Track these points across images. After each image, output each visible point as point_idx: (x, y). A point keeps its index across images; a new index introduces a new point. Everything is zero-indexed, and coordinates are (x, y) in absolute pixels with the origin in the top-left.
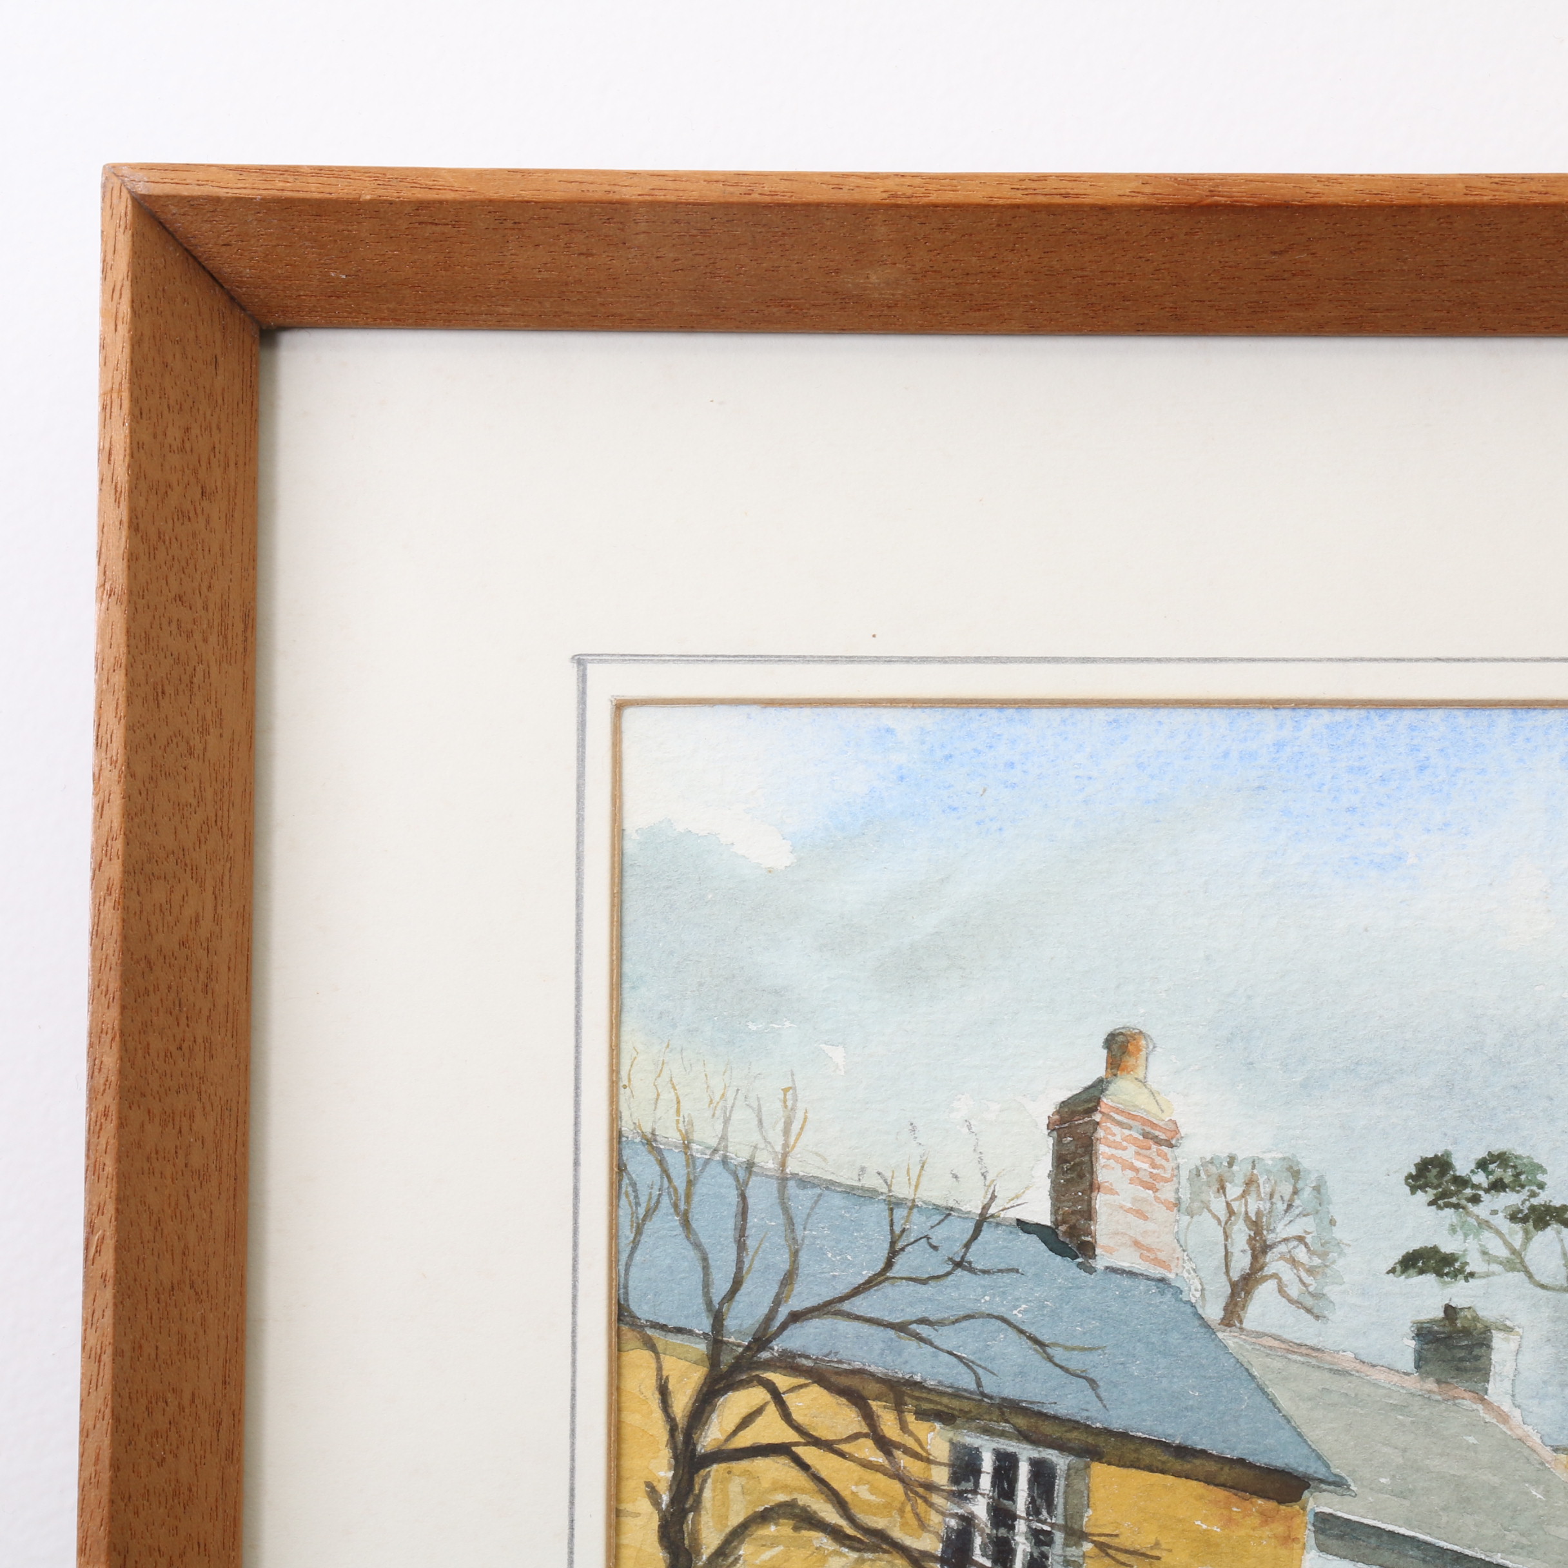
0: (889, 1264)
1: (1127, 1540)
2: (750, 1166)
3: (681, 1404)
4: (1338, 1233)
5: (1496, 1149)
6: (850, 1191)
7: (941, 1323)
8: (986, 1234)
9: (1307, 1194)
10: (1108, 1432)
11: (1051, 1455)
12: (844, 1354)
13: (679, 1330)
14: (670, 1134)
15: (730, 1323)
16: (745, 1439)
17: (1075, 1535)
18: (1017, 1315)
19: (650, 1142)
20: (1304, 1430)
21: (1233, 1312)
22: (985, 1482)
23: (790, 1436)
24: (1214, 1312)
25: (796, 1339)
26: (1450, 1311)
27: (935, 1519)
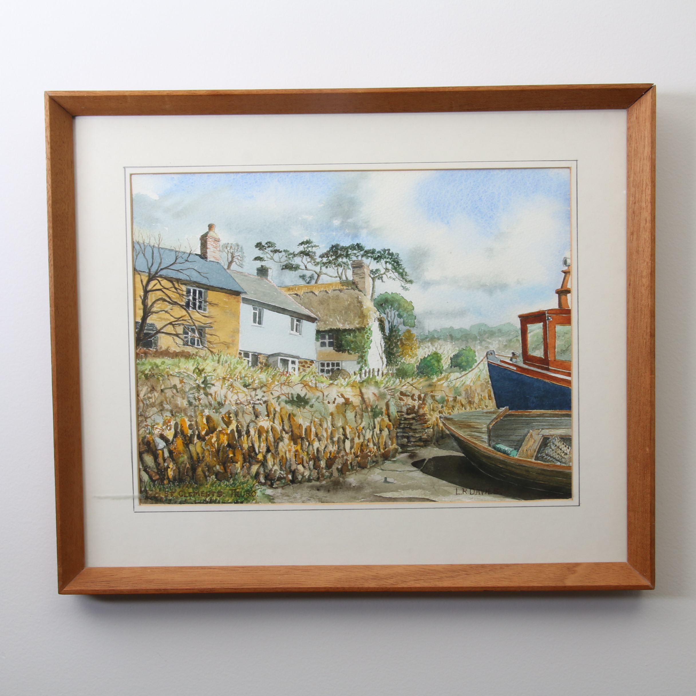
0: (176, 261)
1: (213, 302)
2: (154, 246)
3: (145, 283)
4: (245, 255)
5: (269, 241)
6: (169, 250)
7: (184, 270)
8: (191, 256)
9: (240, 248)
10: (210, 286)
11: (201, 290)
12: (169, 275)
13: (144, 272)
14: (141, 241)
15: (152, 270)
16: (154, 288)
17: (206, 302)
18: (196, 268)
19: (138, 243)
20: (240, 285)
21: (229, 267)
22: (192, 294)
23: (161, 288)
24: (226, 267)
25: (162, 273)
26: (262, 266)
27: (184, 300)
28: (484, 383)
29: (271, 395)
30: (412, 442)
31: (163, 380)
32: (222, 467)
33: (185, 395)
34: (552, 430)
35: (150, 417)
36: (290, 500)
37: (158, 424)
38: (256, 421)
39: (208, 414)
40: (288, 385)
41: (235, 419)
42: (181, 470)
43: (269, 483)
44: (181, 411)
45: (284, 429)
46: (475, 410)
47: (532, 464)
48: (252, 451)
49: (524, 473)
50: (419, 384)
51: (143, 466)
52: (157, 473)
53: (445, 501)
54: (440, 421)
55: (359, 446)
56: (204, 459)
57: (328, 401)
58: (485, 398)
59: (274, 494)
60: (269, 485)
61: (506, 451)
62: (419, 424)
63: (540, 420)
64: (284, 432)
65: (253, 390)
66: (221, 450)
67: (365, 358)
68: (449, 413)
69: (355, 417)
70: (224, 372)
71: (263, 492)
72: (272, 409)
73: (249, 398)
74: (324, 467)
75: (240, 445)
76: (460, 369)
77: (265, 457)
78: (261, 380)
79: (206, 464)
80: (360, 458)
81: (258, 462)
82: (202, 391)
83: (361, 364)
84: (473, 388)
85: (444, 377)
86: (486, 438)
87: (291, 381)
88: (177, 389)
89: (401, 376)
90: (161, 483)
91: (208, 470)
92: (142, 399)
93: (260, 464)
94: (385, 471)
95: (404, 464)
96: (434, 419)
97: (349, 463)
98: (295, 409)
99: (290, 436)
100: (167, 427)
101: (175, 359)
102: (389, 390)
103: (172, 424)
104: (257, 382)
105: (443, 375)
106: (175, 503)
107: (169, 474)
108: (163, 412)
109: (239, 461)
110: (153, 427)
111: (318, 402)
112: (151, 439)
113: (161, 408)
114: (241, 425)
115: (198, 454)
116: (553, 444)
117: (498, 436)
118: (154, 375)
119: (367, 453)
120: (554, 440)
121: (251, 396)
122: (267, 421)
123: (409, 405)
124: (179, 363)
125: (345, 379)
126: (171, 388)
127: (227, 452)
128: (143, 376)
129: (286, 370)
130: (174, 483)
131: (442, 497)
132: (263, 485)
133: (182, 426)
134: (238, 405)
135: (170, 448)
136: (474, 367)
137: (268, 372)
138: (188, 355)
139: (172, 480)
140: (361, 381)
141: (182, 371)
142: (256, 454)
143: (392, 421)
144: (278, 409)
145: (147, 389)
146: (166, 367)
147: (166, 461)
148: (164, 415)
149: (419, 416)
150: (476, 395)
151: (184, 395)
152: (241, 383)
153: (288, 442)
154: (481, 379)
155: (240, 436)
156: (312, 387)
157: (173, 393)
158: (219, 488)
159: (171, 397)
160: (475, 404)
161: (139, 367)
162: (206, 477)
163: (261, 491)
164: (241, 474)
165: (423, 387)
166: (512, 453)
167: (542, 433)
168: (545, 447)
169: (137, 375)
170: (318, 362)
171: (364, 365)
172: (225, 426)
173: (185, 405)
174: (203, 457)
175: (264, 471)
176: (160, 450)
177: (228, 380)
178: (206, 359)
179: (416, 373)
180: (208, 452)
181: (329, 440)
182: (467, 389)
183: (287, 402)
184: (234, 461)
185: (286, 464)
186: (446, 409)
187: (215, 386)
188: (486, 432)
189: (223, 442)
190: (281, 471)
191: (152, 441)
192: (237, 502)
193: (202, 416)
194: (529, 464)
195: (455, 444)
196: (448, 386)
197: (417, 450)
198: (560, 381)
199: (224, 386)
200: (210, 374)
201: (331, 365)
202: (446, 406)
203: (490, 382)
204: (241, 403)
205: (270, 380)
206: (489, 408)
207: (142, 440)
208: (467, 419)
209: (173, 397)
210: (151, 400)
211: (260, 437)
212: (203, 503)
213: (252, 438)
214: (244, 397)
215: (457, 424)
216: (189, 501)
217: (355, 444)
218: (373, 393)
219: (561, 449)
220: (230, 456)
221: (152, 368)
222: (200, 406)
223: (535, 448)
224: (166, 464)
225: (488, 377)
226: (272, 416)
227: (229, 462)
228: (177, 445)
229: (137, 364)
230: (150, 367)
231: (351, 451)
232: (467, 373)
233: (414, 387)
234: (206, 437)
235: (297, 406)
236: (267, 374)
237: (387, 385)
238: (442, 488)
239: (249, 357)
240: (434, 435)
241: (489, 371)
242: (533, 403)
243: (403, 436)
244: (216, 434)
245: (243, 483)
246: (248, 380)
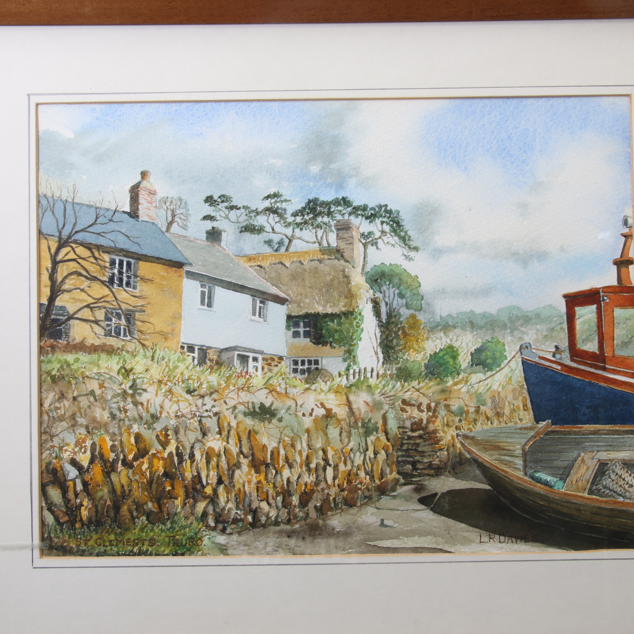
0: (96, 221)
1: (147, 277)
2: (66, 201)
3: (53, 250)
4: (190, 212)
5: (222, 194)
6: (87, 206)
7: (107, 233)
8: (116, 214)
9: (183, 204)
10: (142, 255)
11: (131, 260)
12: (87, 240)
13: (52, 235)
14: (49, 194)
15: (63, 234)
16: (66, 258)
17: (136, 276)
18: (123, 231)
19: (45, 196)
20: (183, 253)
21: (168, 229)
22: (117, 266)
23: (76, 257)
24: (164, 229)
25: (77, 237)
26: (213, 228)
27: (106, 274)
28: (518, 387)
29: (224, 405)
30: (417, 469)
31: (76, 384)
32: (156, 505)
33: (106, 404)
34: (612, 452)
35: (57, 435)
36: (250, 551)
37: (68, 445)
38: (203, 440)
39: (137, 431)
40: (248, 391)
41: (175, 438)
42: (100, 508)
43: (220, 526)
44: (101, 426)
45: (241, 452)
46: (505, 425)
47: (585, 500)
48: (197, 482)
49: (574, 513)
50: (428, 389)
51: (46, 504)
52: (66, 513)
53: (464, 552)
54: (456, 440)
55: (345, 475)
56: (132, 493)
57: (302, 412)
58: (519, 409)
59: (227, 543)
60: (221, 530)
61: (548, 482)
62: (428, 445)
63: (594, 439)
64: (242, 456)
65: (200, 398)
66: (154, 481)
67: (353, 354)
68: (469, 429)
69: (340, 435)
70: (160, 373)
71: (213, 539)
72: (226, 424)
73: (194, 409)
74: (297, 504)
75: (181, 474)
76: (484, 368)
77: (215, 491)
78: (211, 383)
79: (134, 500)
80: (346, 492)
81: (205, 497)
82: (129, 399)
83: (348, 361)
84: (502, 395)
85: (462, 379)
86: (520, 464)
87: (251, 385)
88: (95, 397)
89: (404, 378)
90: (70, 527)
91: (137, 509)
92: (48, 411)
93: (208, 500)
94: (381, 510)
95: (407, 501)
96: (449, 438)
97: (331, 498)
98: (258, 423)
99: (249, 461)
100: (81, 449)
101: (94, 355)
102: (387, 397)
103: (87, 444)
104: (205, 386)
105: (461, 376)
106: (91, 555)
107: (83, 514)
108: (75, 428)
109: (179, 496)
110: (61, 449)
111: (290, 414)
112: (58, 465)
113: (73, 422)
114: (183, 446)
115: (123, 486)
116: (613, 472)
117: (536, 461)
118: (63, 377)
119: (356, 485)
120: (614, 467)
121: (196, 406)
122: (219, 440)
123: (414, 418)
124: (99, 361)
125: (326, 382)
126: (87, 395)
127: (162, 483)
128: (49, 378)
129: (245, 370)
130: (89, 527)
131: (461, 546)
132: (212, 530)
133: (101, 448)
134: (179, 418)
135: (85, 478)
136: (502, 366)
137: (220, 372)
138: (111, 350)
139: (87, 523)
140: (348, 386)
141: (102, 371)
142: (204, 487)
143: (391, 440)
144: (234, 424)
145: (55, 396)
146: (80, 366)
147: (79, 496)
148: (77, 433)
149: (428, 433)
150: (507, 404)
151: (104, 405)
152: (183, 388)
153: (247, 470)
154: (513, 383)
155: (181, 460)
156: (281, 393)
157: (90, 402)
158: (152, 534)
159: (86, 407)
160: (505, 417)
161: (43, 365)
162: (133, 518)
163: (209, 538)
164: (182, 515)
165: (433, 393)
166: (557, 484)
167: (597, 456)
168: (602, 476)
169: (40, 376)
170: (290, 358)
171: (352, 363)
172: (160, 448)
173: (106, 418)
174: (130, 491)
175: (214, 510)
176: (71, 480)
177: (166, 384)
178: (136, 356)
179: (423, 374)
180: (137, 484)
181: (304, 467)
182: (494, 396)
183: (245, 414)
184: (173, 496)
185: (244, 500)
186: (465, 424)
187: (147, 392)
188: (521, 455)
189: (158, 470)
190: (237, 510)
191: (59, 469)
192: (176, 554)
193: (129, 434)
194: (580, 499)
195: (478, 472)
196: (468, 392)
197: (425, 480)
198: (622, 385)
199: (159, 392)
200: (140, 376)
201: (306, 363)
202: (466, 419)
203: (525, 386)
204: (183, 416)
205: (224, 384)
206: (524, 422)
207: (47, 467)
208: (494, 438)
209: (89, 407)
210: (59, 411)
211: (208, 462)
212: (129, 555)
213: (197, 465)
214: (187, 407)
215: (480, 444)
216: (109, 552)
217: (340, 472)
218: (365, 402)
219: (624, 479)
220: (167, 489)
221: (62, 367)
222: (126, 419)
223: (588, 477)
224: (78, 501)
225: (522, 380)
226: (225, 433)
227: (166, 498)
228: (93, 474)
229: (40, 362)
230: (58, 366)
231: (334, 482)
232: (494, 374)
233: (421, 393)
234: (134, 463)
235: (260, 420)
236: (219, 375)
237: (383, 391)
238: (460, 533)
239: (194, 353)
240: (449, 459)
241: (524, 371)
242: (585, 415)
243: (407, 461)
244: (148, 459)
245: (184, 527)
246: (193, 383)
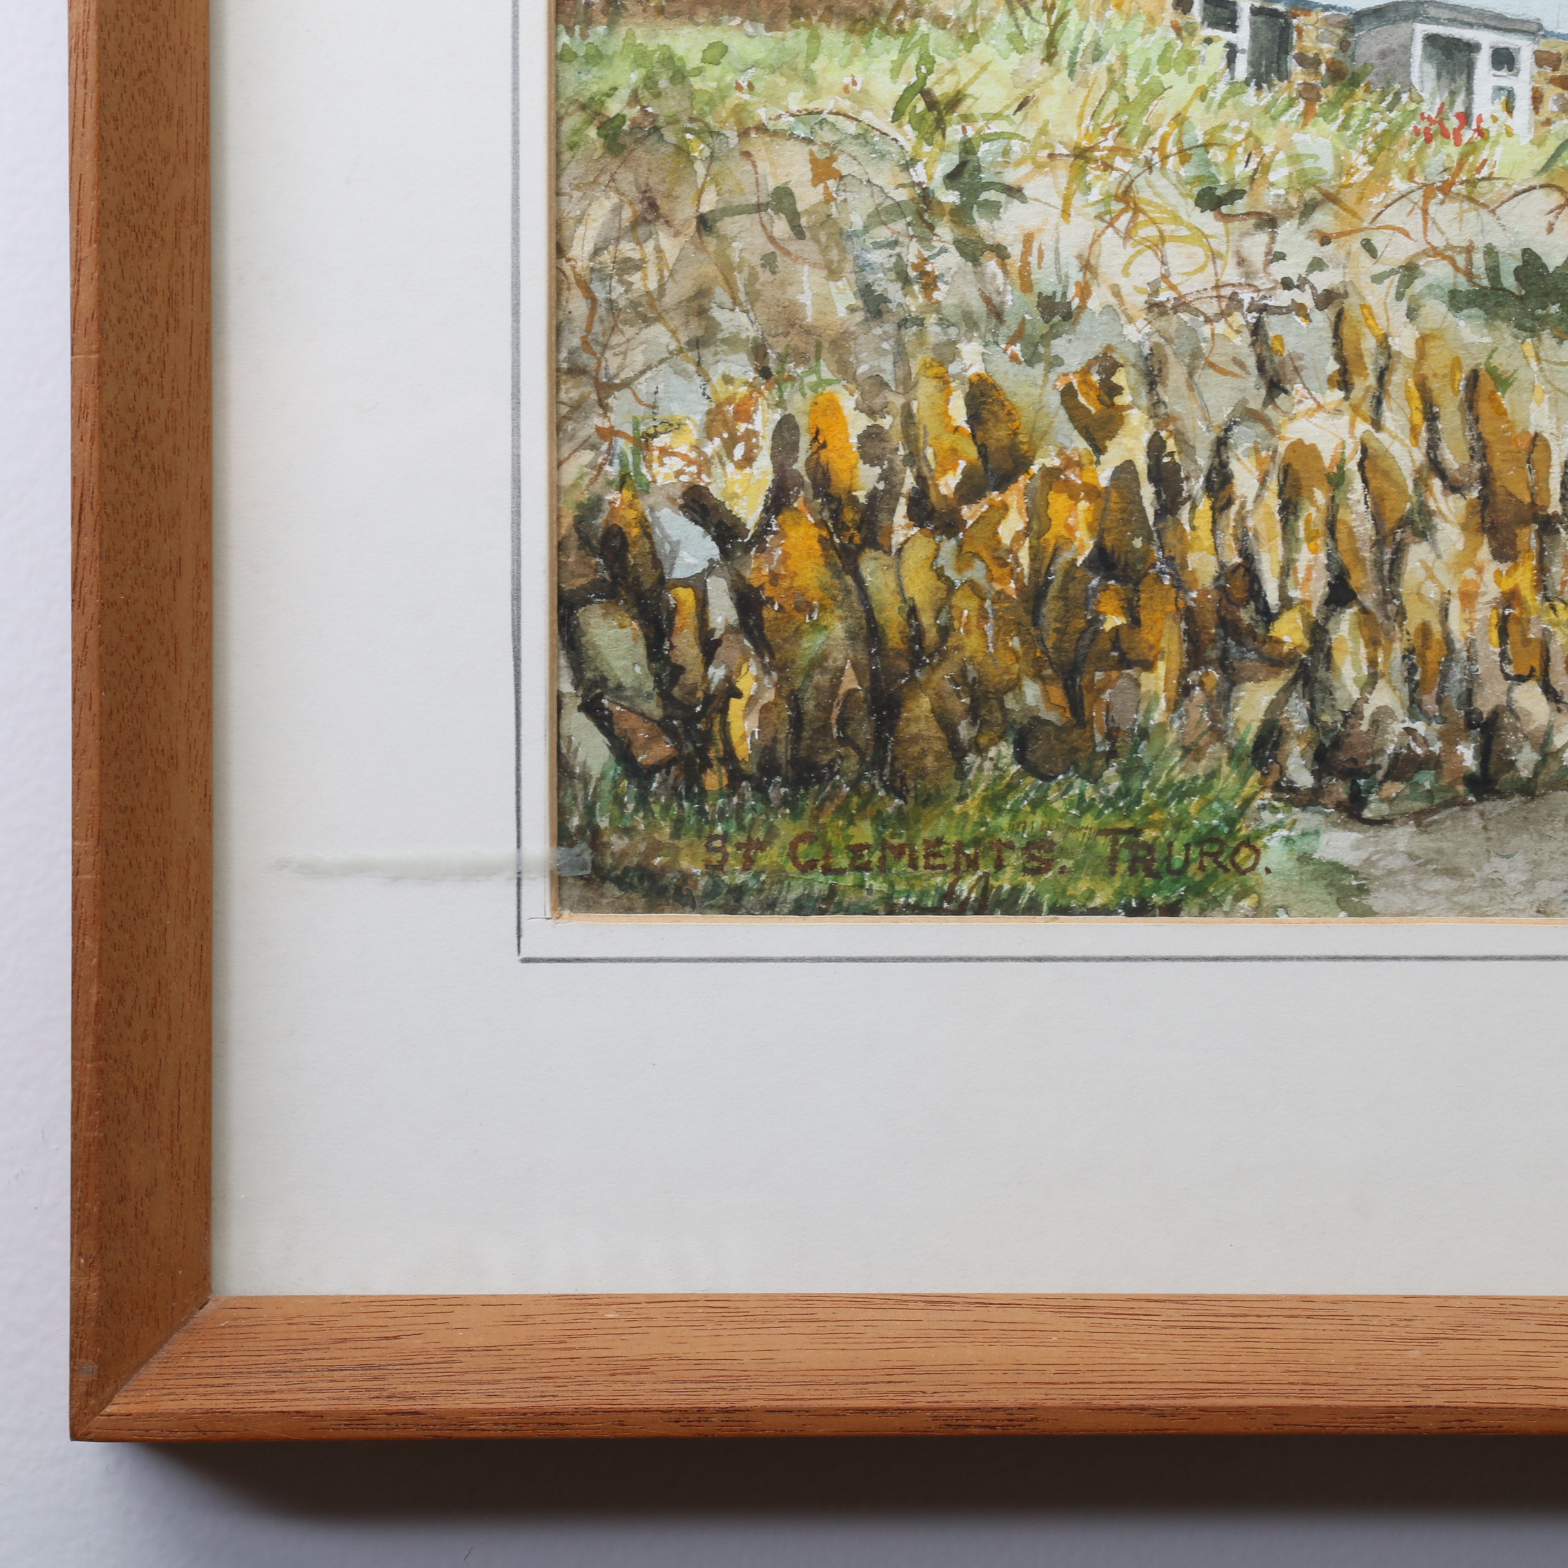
29: (1365, 258)
31: (712, 158)
32: (1057, 694)
33: (843, 250)
35: (626, 384)
36: (1466, 899)
37: (673, 426)
38: (1270, 412)
39: (977, 368)
40: (1470, 199)
41: (1144, 401)
42: (809, 706)
43: (1340, 790)
44: (819, 347)
45: (1435, 466)
48: (1239, 595)
51: (578, 682)
52: (664, 727)
56: (952, 641)
59: (1368, 862)
60: (1339, 806)
64: (1437, 484)
65: (1258, 227)
66: (1053, 591)
70: (1081, 117)
71: (1303, 845)
72: (1369, 344)
73: (1231, 274)
75: (1169, 561)
77: (1318, 633)
78: (1308, 164)
79: (963, 672)
81: (1276, 663)
82: (945, 232)
87: (1485, 172)
88: (793, 218)
90: (682, 789)
91: (973, 712)
92: (586, 274)
93: (1287, 675)
98: (1510, 340)
99: (1470, 505)
100: (730, 445)
101: (790, 34)
103: (758, 425)
104: (1279, 174)
106: (770, 907)
107: (735, 733)
108: (707, 354)
109: (1161, 654)
110: (643, 442)
112: (631, 515)
113: (695, 328)
114: (1179, 436)
115: (913, 612)
118: (656, 129)
121: (1241, 262)
122: (1338, 411)
124: (812, 57)
126: (759, 208)
127: (1088, 599)
128: (592, 132)
129: (1459, 107)
130: (760, 790)
132: (1303, 807)
133: (818, 443)
134: (1163, 314)
135: (747, 574)
137: (1349, 115)
138: (865, 11)
139: (751, 769)
141: (827, 104)
142: (1268, 616)
144: (1404, 342)
145: (617, 210)
146: (729, 78)
147: (721, 651)
148: (716, 373)
151: (834, 254)
152: (1181, 182)
153: (1460, 546)
155: (1169, 504)
157: (772, 239)
158: (1037, 820)
159: (756, 261)
161: (569, 73)
162: (957, 750)
163: (1288, 840)
164: (1171, 737)
169: (556, 121)
172: (1081, 444)
173: (842, 313)
174: (945, 632)
175: (1313, 719)
176: (684, 583)
177: (1108, 167)
178: (975, 38)
180: (974, 603)
183: (1456, 301)
184: (1132, 656)
185: (1444, 676)
187: (1023, 199)
189: (1070, 541)
190: (1413, 717)
191: (635, 532)
192: (1142, 910)
193: (944, 381)
199: (1077, 201)
200: (995, 127)
204: (1181, 304)
205: (1363, 169)
207: (579, 522)
209: (769, 262)
210: (635, 278)
211: (1289, 509)
212: (937, 910)
213: (1241, 518)
214: (1202, 269)
216: (851, 898)
220: (1107, 626)
221: (650, 82)
222: (932, 319)
224: (717, 673)
226: (1364, 383)
227: (1103, 662)
228: (786, 556)
229: (558, 58)
230: (635, 77)
234: (965, 511)
235: (1520, 326)
236: (1344, 126)
239: (1233, 28)
244: (1027, 492)
245: (1182, 792)
246: (1229, 161)
